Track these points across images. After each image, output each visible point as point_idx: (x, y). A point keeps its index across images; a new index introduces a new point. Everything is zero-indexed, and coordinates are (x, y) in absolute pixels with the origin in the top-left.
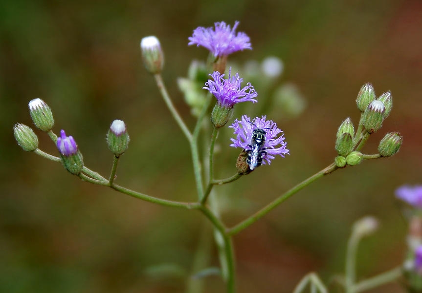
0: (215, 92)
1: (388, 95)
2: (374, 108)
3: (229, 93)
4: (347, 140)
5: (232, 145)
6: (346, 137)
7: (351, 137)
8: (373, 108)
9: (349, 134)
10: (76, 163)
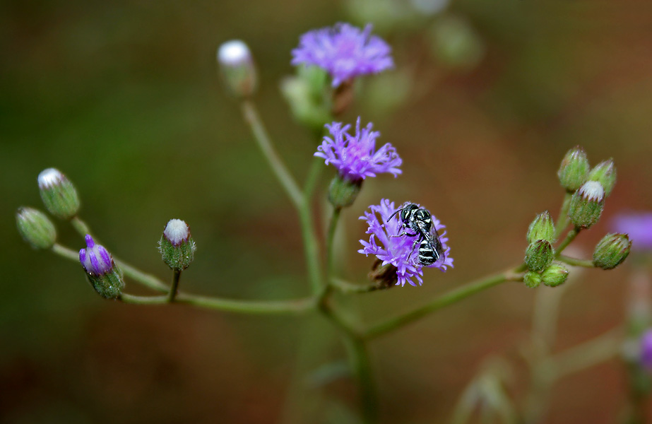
0: (334, 161)
1: (610, 166)
2: (588, 196)
3: (356, 163)
4: (544, 252)
5: (361, 251)
6: (542, 248)
7: (550, 246)
8: (585, 196)
9: (547, 243)
10: (112, 285)
